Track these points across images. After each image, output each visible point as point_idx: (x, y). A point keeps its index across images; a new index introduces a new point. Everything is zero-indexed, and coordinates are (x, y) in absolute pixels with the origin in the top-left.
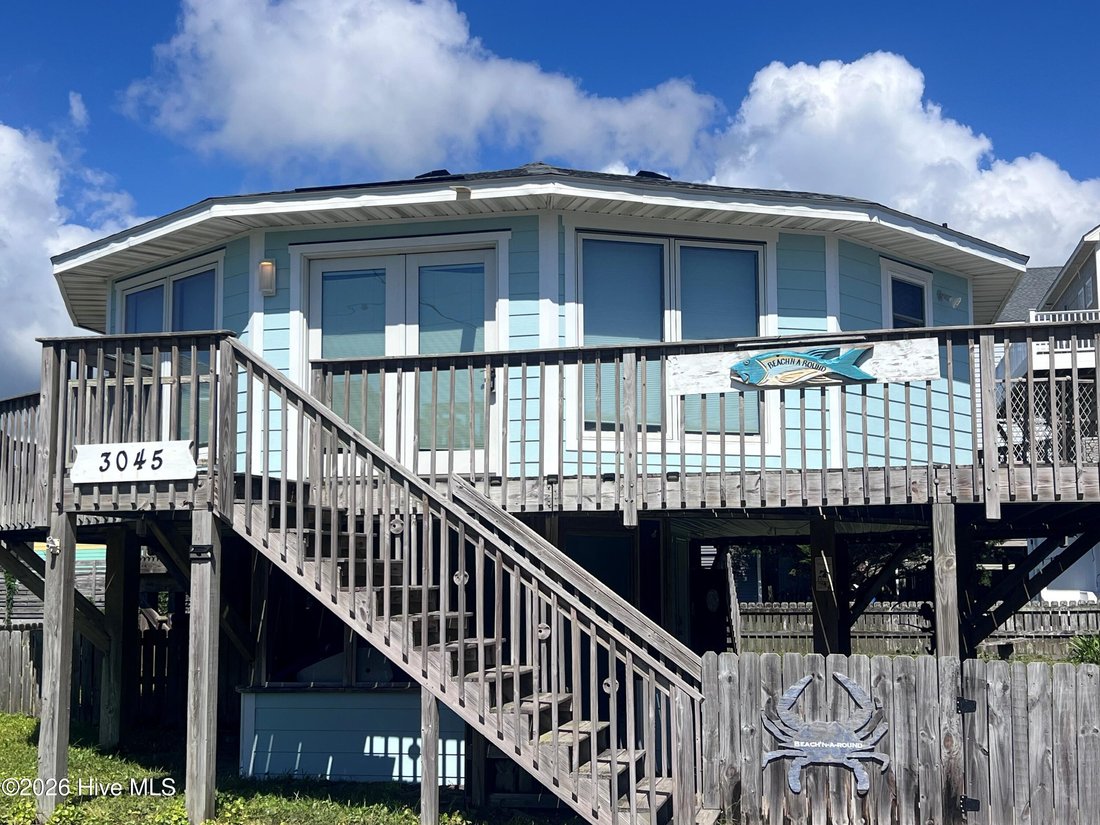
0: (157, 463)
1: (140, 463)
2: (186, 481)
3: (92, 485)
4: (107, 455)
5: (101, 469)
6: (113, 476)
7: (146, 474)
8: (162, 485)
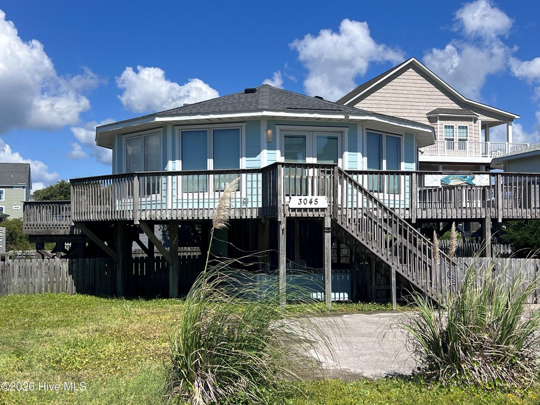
0: (316, 203)
1: (311, 202)
2: (324, 208)
3: (295, 209)
4: (301, 199)
5: (299, 204)
6: (302, 206)
7: (313, 206)
8: (317, 210)
